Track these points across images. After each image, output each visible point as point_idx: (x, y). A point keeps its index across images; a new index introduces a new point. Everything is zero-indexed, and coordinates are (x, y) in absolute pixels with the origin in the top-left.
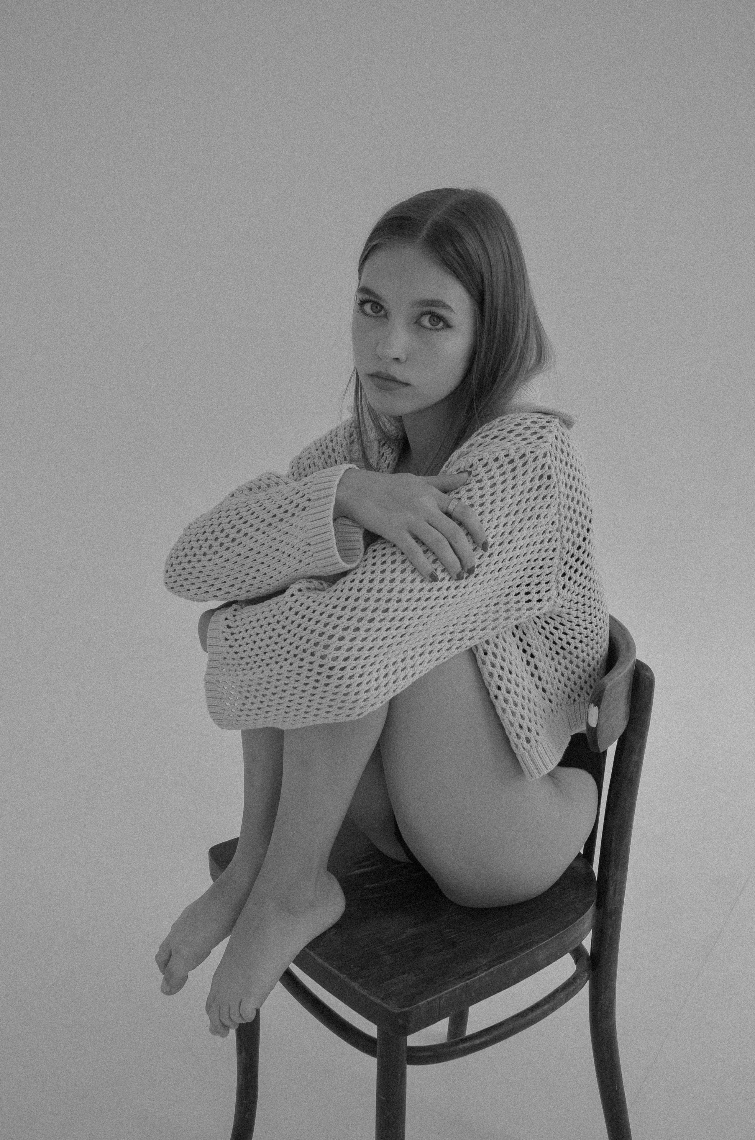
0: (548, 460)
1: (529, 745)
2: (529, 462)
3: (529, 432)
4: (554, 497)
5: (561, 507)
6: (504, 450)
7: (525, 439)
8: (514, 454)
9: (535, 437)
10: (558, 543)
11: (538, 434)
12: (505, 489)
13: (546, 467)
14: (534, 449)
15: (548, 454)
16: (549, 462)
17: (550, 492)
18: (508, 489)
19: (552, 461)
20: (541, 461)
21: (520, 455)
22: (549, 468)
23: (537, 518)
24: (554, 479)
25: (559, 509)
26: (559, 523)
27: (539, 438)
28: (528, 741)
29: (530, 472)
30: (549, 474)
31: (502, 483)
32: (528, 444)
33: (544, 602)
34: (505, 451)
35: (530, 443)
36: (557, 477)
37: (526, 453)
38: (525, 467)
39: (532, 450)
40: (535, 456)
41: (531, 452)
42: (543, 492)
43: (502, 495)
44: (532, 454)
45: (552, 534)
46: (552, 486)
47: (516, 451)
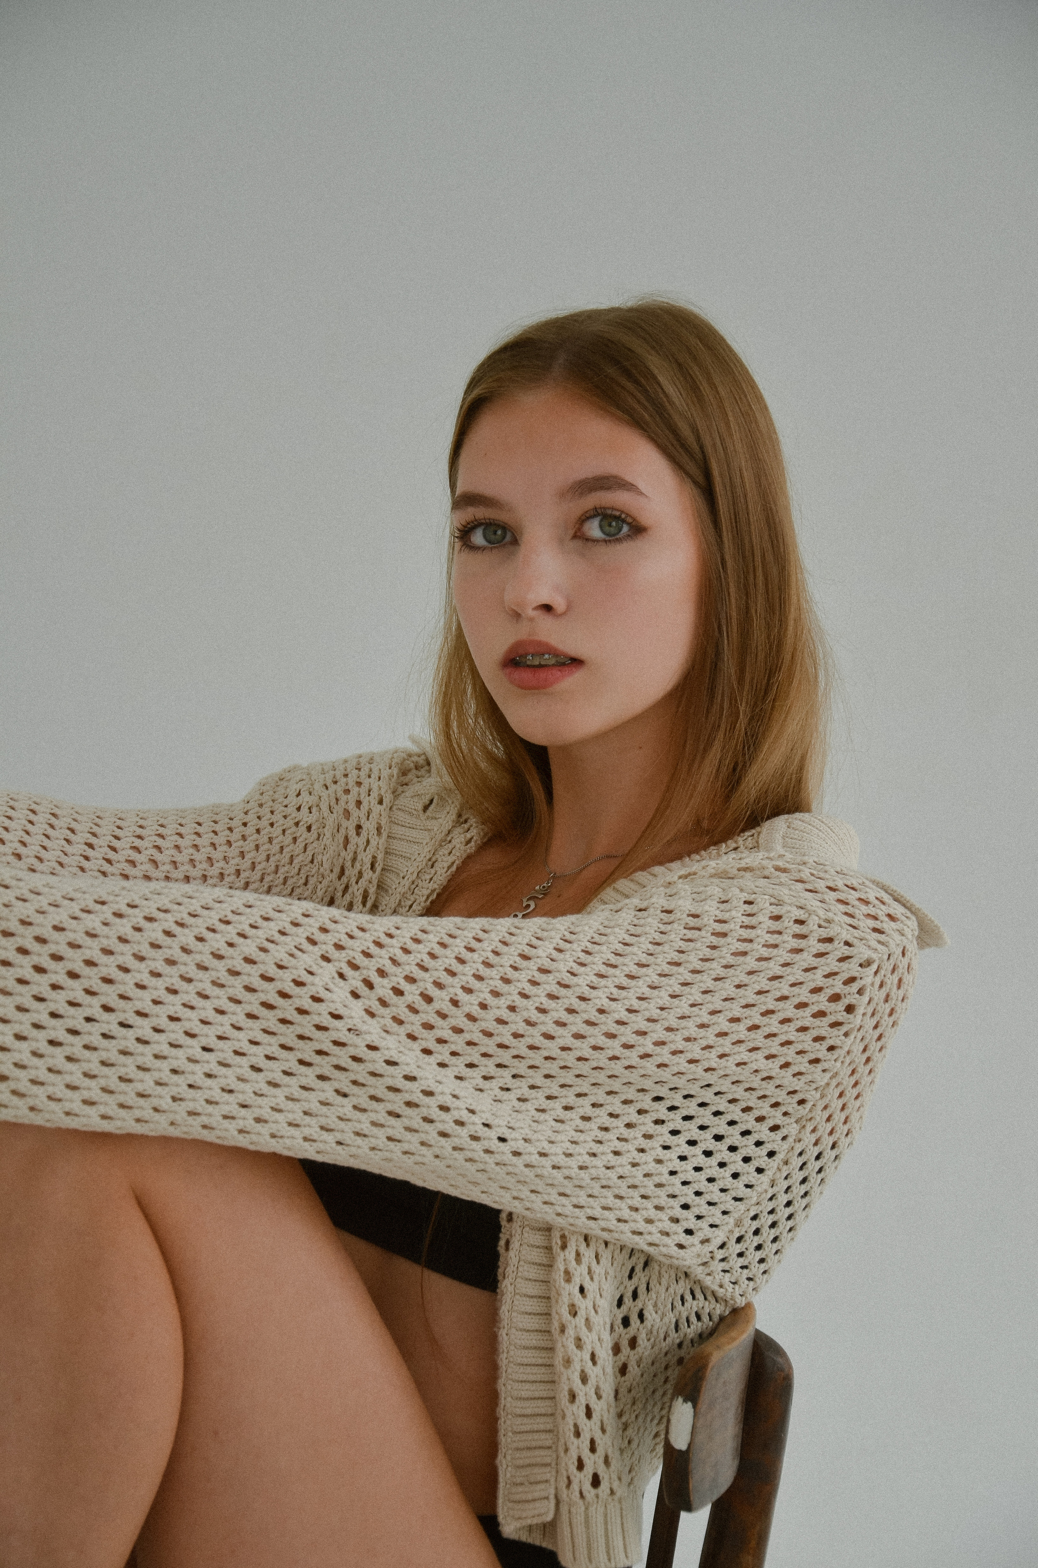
0: (868, 977)
1: (593, 1491)
2: (830, 956)
3: (864, 909)
4: (836, 1053)
5: (834, 1083)
6: (801, 908)
7: (851, 916)
8: (816, 927)
9: (871, 923)
10: (786, 1145)
11: (877, 922)
12: (756, 972)
13: (855, 987)
14: (855, 942)
15: (874, 967)
16: (868, 980)
17: (835, 1037)
18: (762, 974)
19: (872, 984)
20: (851, 968)
21: (825, 936)
22: (860, 992)
23: (782, 1067)
24: (857, 1019)
25: (828, 1084)
26: (810, 1111)
27: (875, 930)
28: (596, 1482)
29: (819, 973)
30: (854, 1002)
31: (760, 959)
32: (851, 925)
33: (695, 1240)
34: (802, 912)
35: (854, 927)
36: (862, 1021)
37: (835, 939)
38: (819, 959)
39: (850, 941)
40: (847, 953)
41: (847, 943)
42: (821, 1027)
43: (745, 979)
44: (846, 947)
45: (787, 1120)
46: (844, 1029)
47: (823, 924)
